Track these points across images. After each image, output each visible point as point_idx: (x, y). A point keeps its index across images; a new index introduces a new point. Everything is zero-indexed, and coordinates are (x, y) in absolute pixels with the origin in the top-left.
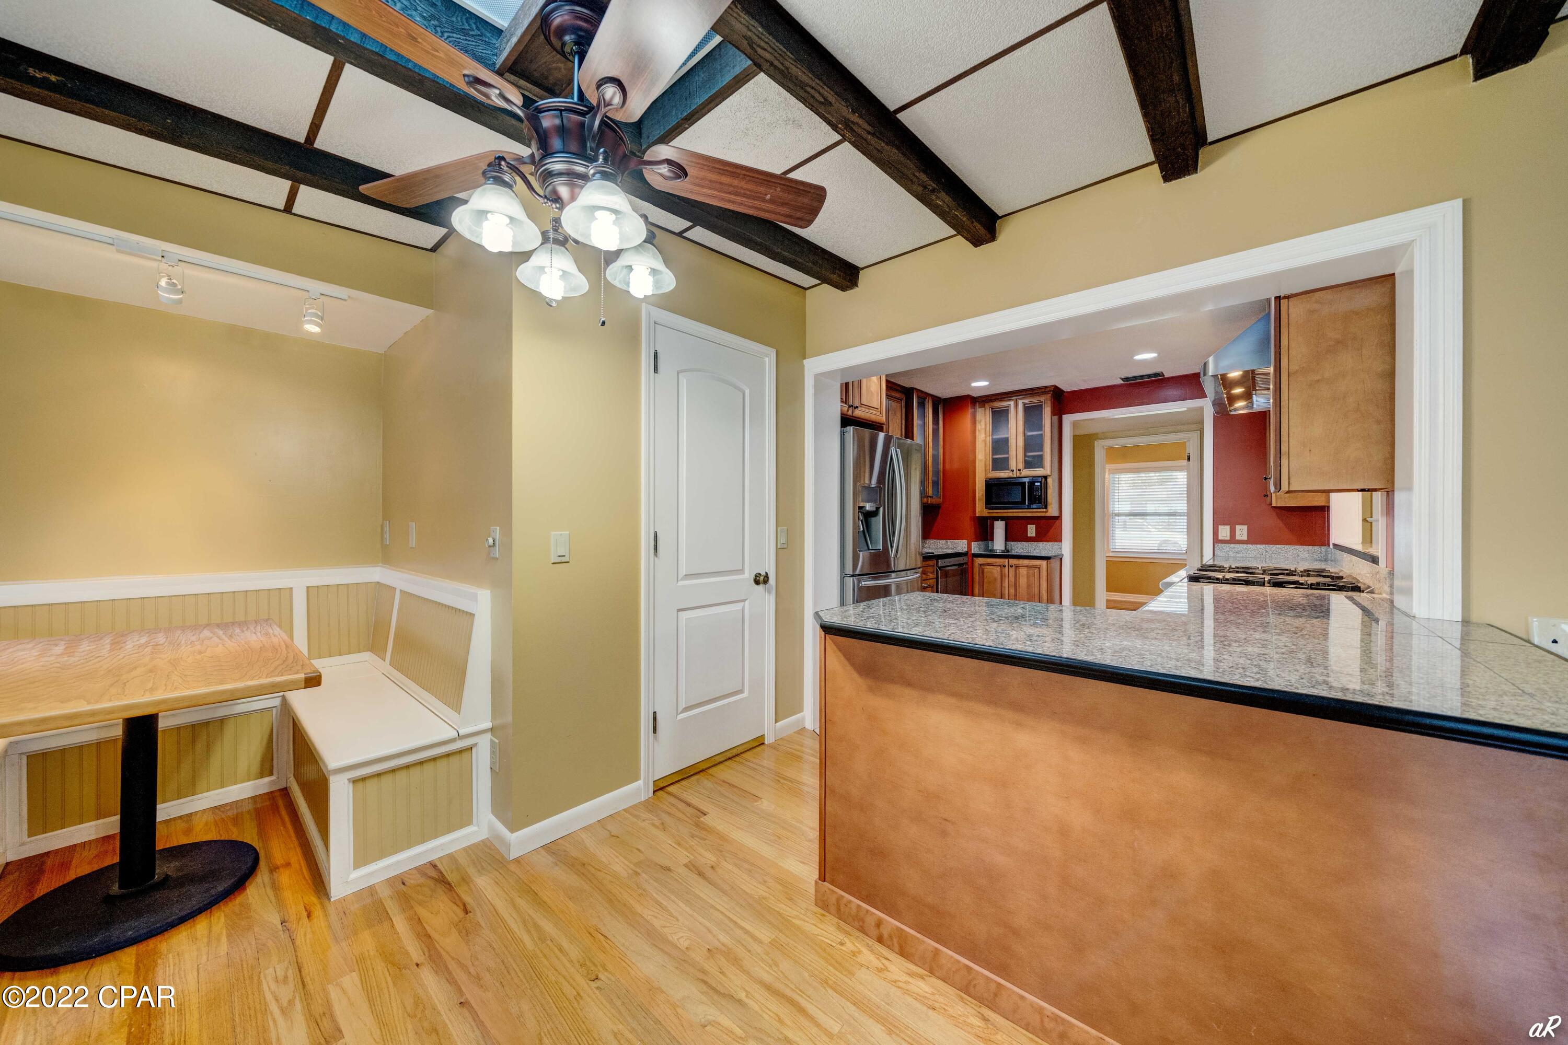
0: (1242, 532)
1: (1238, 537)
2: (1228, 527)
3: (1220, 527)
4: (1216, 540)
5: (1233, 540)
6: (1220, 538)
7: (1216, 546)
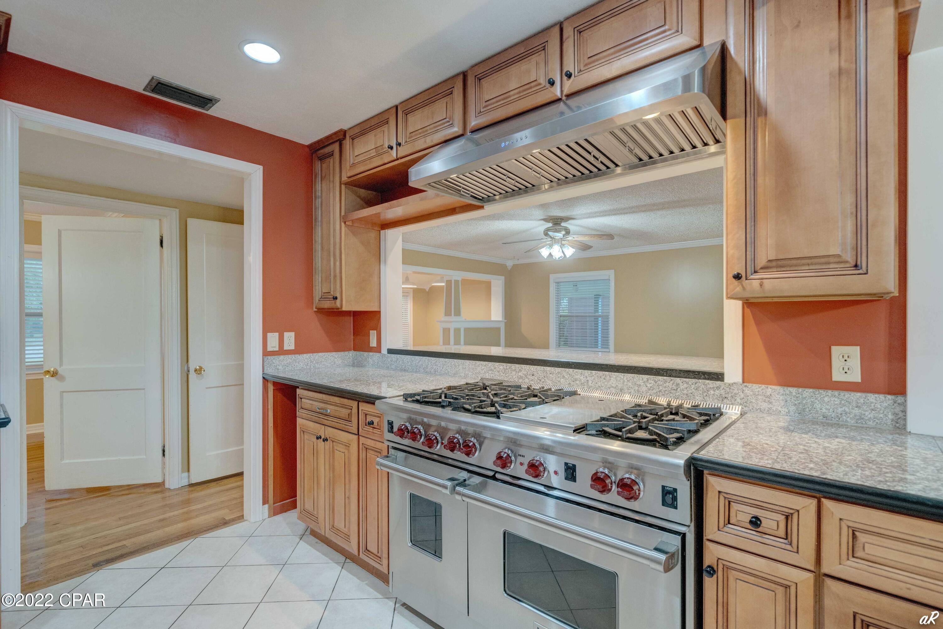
0: (290, 340)
1: (286, 348)
2: (277, 334)
3: (269, 335)
4: (266, 353)
5: (282, 352)
6: (269, 349)
7: (265, 359)
